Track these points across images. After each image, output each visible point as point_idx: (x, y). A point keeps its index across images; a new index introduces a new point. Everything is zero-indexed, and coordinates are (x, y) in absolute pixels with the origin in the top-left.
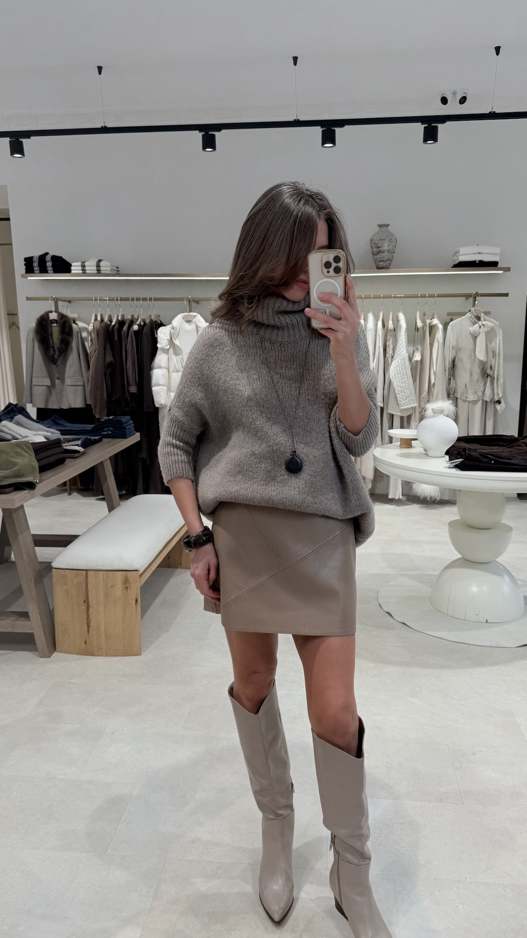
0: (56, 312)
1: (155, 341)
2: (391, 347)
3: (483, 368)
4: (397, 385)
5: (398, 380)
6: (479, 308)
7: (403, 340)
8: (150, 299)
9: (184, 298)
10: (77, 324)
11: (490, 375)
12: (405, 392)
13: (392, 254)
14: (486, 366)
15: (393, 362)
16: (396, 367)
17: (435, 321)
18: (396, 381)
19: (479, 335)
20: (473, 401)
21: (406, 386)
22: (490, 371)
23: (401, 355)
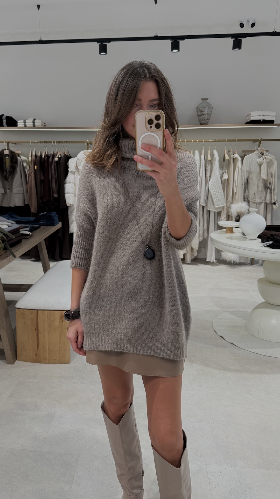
0: (8, 150)
1: (67, 167)
2: (209, 171)
3: (265, 184)
4: (213, 193)
5: (214, 191)
6: (263, 148)
7: (217, 167)
8: (64, 142)
9: (85, 141)
10: (20, 157)
11: (269, 188)
12: (218, 197)
13: (210, 116)
14: (267, 182)
15: (211, 180)
16: (213, 182)
17: (236, 156)
18: (213, 191)
19: (263, 164)
20: (259, 203)
21: (219, 194)
22: (270, 185)
23: (216, 175)
